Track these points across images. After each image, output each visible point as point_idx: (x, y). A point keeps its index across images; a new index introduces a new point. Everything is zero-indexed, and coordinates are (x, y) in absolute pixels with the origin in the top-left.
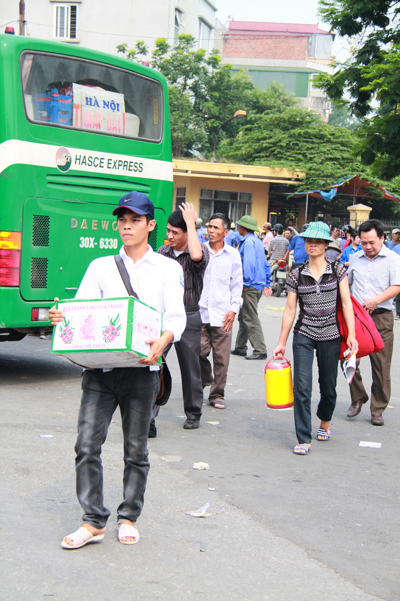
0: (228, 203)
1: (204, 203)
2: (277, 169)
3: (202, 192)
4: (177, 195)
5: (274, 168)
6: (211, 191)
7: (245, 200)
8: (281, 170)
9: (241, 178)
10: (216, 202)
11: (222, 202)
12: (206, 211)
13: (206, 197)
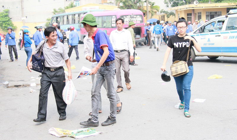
0: (214, 15)
1: (207, 16)
2: (230, 3)
3: (206, 12)
4: (198, 14)
5: (229, 3)
6: (209, 12)
7: (219, 14)
8: (231, 4)
9: (219, 7)
10: (211, 15)
11: (212, 15)
12: (208, 18)
13: (208, 14)
